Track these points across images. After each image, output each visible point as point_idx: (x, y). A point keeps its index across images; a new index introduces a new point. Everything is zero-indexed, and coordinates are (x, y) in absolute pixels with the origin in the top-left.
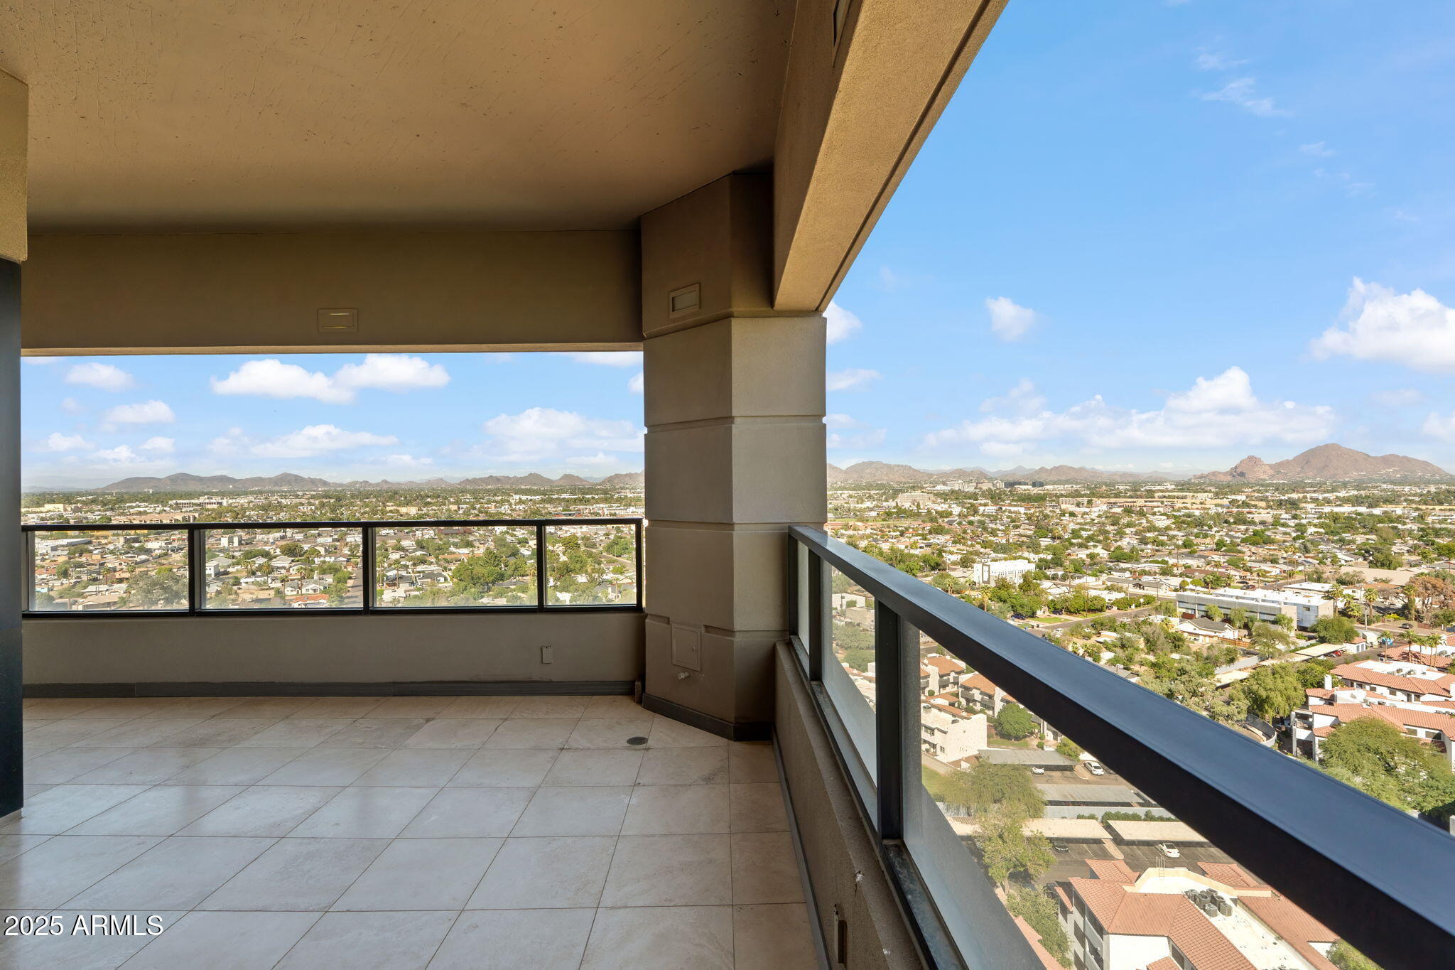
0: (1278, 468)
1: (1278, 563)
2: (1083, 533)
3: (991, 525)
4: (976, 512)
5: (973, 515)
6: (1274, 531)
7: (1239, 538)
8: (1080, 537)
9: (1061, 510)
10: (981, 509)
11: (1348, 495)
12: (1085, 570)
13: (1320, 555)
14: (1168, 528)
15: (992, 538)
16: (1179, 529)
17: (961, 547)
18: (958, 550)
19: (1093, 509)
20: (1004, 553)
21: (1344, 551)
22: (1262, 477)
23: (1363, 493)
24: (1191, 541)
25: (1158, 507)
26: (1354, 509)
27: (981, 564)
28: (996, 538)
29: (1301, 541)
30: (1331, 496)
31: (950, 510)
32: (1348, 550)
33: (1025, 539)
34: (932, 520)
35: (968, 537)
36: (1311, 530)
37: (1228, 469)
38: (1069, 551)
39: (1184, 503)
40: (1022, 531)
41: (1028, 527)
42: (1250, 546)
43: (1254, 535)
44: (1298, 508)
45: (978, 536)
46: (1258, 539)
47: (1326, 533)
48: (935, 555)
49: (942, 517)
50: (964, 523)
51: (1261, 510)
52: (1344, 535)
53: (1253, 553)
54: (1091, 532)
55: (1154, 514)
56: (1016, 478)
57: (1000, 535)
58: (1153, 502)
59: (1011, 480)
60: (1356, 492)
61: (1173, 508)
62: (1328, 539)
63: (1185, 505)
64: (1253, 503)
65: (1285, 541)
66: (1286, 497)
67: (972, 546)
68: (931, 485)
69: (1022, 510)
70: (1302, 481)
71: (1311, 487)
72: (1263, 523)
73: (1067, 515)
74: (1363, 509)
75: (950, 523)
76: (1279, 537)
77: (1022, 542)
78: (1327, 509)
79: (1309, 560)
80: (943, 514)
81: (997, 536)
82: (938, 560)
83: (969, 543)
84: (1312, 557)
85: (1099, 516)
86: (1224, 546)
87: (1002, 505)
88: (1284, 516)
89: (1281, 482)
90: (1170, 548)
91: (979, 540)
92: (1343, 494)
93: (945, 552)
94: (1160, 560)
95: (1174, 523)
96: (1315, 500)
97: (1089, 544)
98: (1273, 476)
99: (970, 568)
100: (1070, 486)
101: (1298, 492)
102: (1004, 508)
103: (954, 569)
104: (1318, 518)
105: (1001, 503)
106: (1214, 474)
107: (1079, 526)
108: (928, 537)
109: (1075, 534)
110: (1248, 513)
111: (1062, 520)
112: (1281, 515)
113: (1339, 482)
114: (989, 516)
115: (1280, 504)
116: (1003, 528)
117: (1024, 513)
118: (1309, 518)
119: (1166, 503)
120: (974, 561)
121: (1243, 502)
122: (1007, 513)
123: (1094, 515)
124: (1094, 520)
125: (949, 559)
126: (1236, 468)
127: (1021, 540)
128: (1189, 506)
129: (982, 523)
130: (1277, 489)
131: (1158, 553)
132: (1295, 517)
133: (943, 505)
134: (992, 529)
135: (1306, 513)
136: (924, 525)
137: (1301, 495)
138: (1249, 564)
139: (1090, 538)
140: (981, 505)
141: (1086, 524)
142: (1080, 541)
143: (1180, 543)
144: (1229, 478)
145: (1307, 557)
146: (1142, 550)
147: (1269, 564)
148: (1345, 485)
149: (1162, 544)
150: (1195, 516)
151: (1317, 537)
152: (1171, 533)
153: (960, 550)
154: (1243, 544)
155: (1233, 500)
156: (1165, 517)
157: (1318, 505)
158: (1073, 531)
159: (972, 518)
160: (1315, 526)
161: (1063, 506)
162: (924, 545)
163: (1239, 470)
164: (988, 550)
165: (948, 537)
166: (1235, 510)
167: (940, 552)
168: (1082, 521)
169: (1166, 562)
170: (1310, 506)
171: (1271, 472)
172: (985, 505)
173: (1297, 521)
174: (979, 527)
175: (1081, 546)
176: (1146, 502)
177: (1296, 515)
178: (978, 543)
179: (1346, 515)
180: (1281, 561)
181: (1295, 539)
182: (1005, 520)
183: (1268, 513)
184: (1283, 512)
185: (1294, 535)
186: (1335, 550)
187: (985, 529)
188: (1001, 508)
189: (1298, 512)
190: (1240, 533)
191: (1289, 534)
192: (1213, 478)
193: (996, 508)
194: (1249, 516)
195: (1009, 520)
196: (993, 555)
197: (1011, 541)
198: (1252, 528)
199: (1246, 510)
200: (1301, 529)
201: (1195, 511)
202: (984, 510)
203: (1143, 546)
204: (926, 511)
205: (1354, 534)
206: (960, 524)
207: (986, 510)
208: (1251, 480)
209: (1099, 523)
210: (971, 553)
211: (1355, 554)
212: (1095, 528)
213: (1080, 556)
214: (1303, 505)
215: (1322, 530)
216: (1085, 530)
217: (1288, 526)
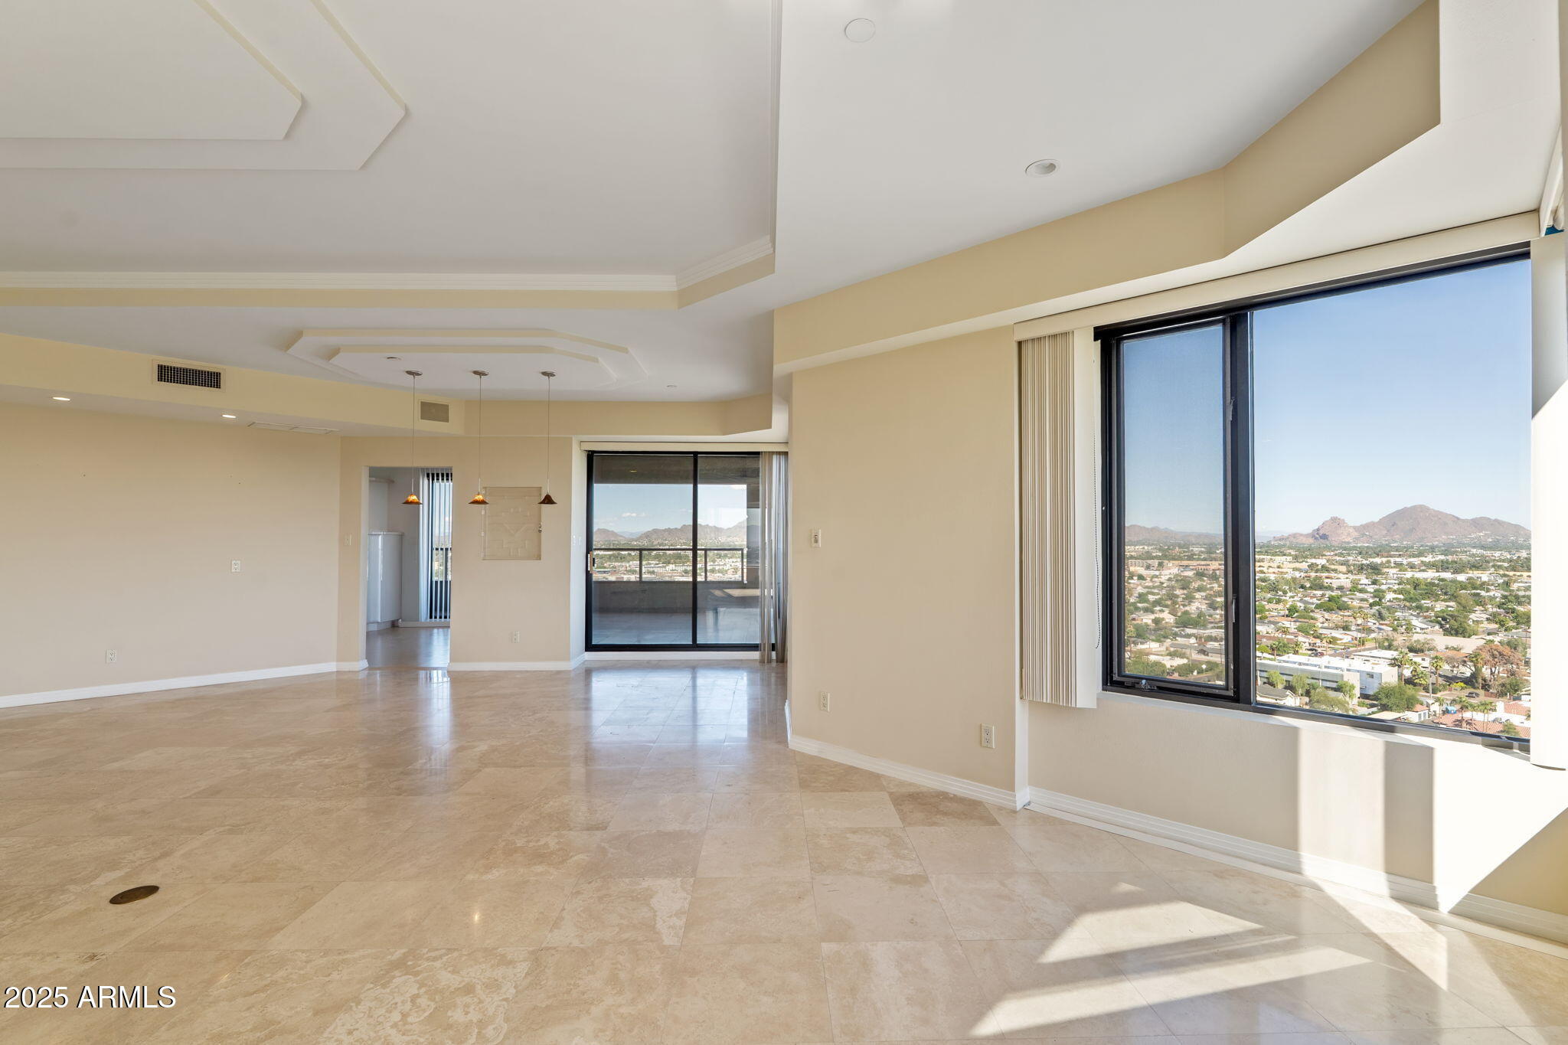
0: (1363, 530)
1: (1350, 630)
2: (1150, 597)
6: (1351, 596)
7: (1313, 604)
11: (1434, 559)
12: (1148, 636)
13: (1396, 622)
19: (1163, 572)
21: (1420, 619)
22: (1346, 540)
23: (1450, 558)
24: (1263, 606)
26: (1437, 574)
29: (1377, 607)
30: (1416, 561)
32: (1425, 617)
36: (1390, 596)
37: (1311, 531)
38: (1134, 615)
42: (1324, 612)
43: (1329, 601)
44: (1379, 573)
46: (1334, 605)
47: (1405, 600)
51: (1341, 575)
52: (1423, 602)
53: (1327, 620)
54: (1157, 597)
60: (1442, 557)
62: (1406, 606)
63: (1261, 568)
64: (1333, 567)
65: (1360, 607)
66: (1368, 562)
70: (1387, 545)
71: (1397, 551)
72: (1340, 588)
73: (1135, 578)
74: (1447, 575)
76: (1356, 603)
78: (1409, 575)
79: (1382, 627)
84: (1386, 624)
85: (1169, 580)
86: (1297, 612)
88: (1364, 581)
89: (1366, 545)
92: (1429, 559)
96: (1398, 565)
97: (1155, 608)
98: (1357, 539)
101: (1383, 556)
104: (1398, 585)
106: (1296, 536)
107: (1146, 590)
109: (1142, 597)
110: (1326, 577)
112: (1360, 580)
113: (1427, 546)
115: (1361, 568)
118: (1389, 584)
121: (1323, 566)
123: (1164, 579)
124: (1163, 583)
126: (1318, 529)
128: (1265, 570)
130: (1360, 553)
132: (1374, 582)
135: (1387, 578)
137: (1384, 560)
138: (1320, 631)
139: (1157, 603)
141: (1154, 587)
142: (1146, 605)
144: (1311, 541)
145: (1381, 624)
146: (1210, 616)
147: (1341, 631)
148: (1432, 550)
150: (1269, 580)
151: (1395, 604)
154: (1318, 610)
155: (1313, 564)
157: (1401, 570)
158: (1140, 595)
160: (1395, 592)
161: (1132, 569)
163: (1321, 532)
166: (1313, 575)
168: (1151, 584)
170: (1392, 571)
171: (1355, 534)
173: (1376, 587)
175: (1146, 610)
177: (1376, 580)
179: (1429, 580)
180: (1353, 628)
181: (1371, 605)
183: (1347, 578)
184: (1363, 577)
185: (1371, 601)
186: (1411, 617)
189: (1379, 578)
191: (1367, 600)
192: (1295, 540)
194: (1327, 580)
198: (1328, 593)
199: (1324, 575)
200: (1379, 595)
201: (1271, 575)
205: (1433, 601)
208: (1334, 543)
209: (1168, 586)
211: (1431, 621)
212: (1164, 592)
213: (1145, 621)
214: (1386, 570)
215: (1401, 597)
216: (1153, 594)
217: (1366, 592)
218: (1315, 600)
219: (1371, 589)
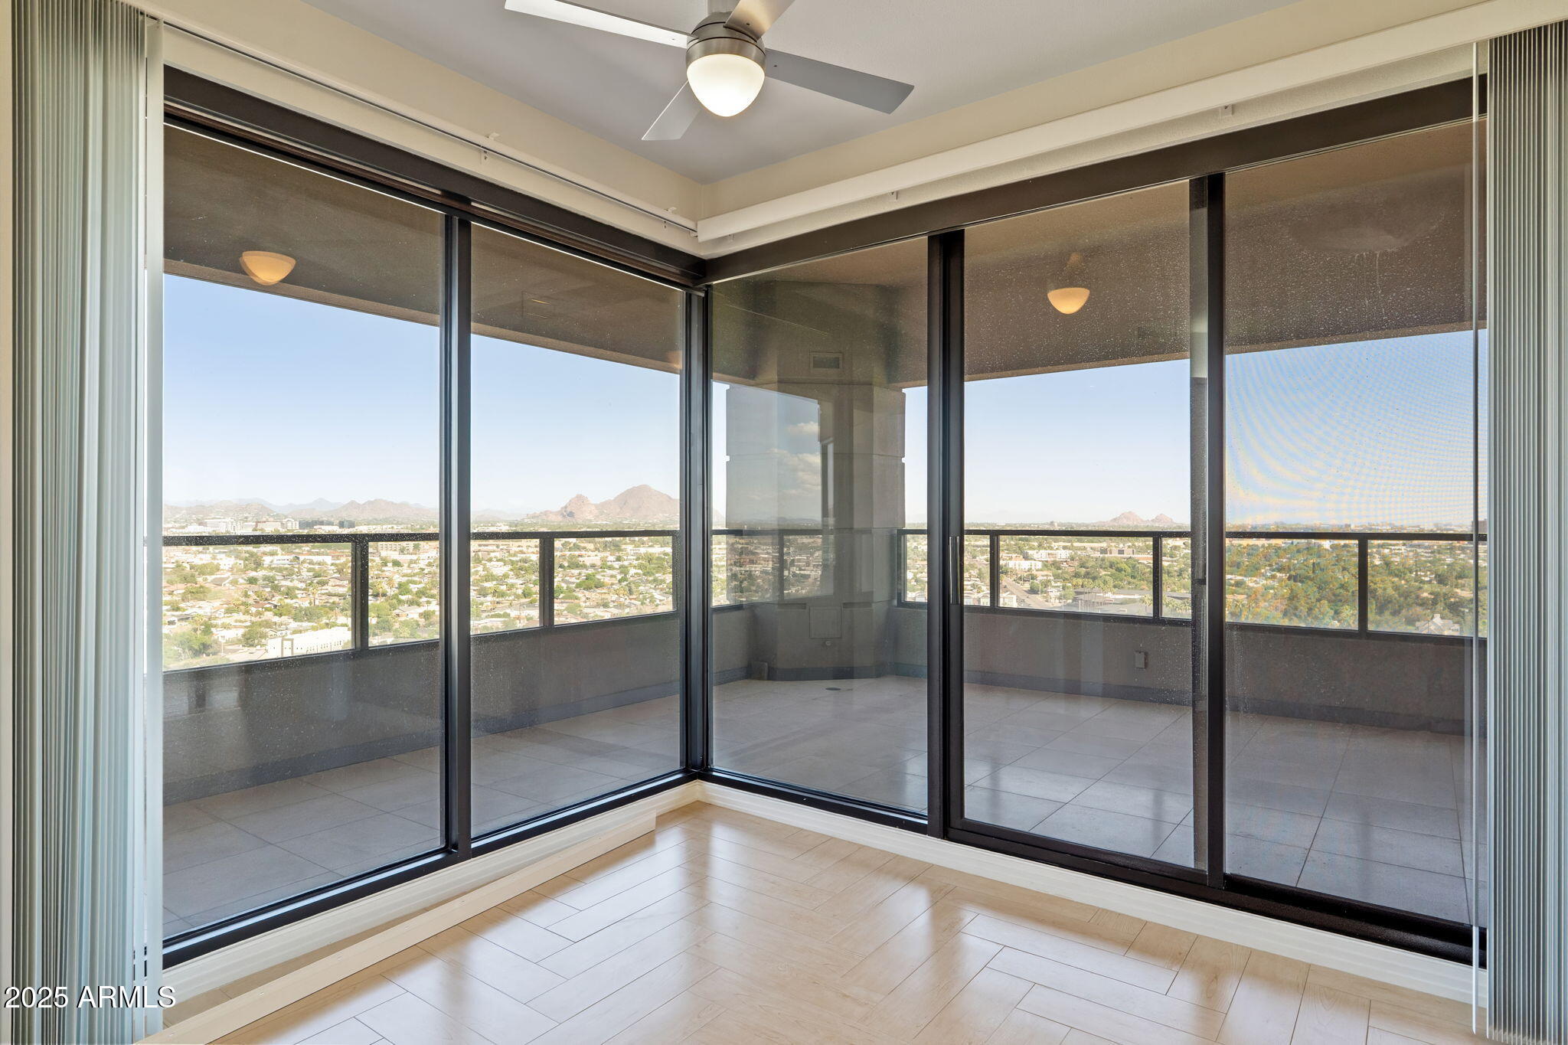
0: (602, 507)
1: (609, 607)
2: (412, 586)
3: (284, 583)
4: (258, 565)
5: (255, 570)
6: (603, 574)
7: (573, 583)
8: (408, 592)
9: (382, 559)
10: (267, 560)
12: (421, 634)
13: (641, 596)
14: (506, 576)
15: (288, 601)
16: (518, 576)
17: (241, 617)
18: (236, 621)
19: (422, 556)
20: (309, 620)
21: (658, 591)
22: (588, 518)
24: (530, 589)
25: (494, 551)
26: (663, 549)
27: (280, 639)
28: (294, 601)
29: (625, 583)
31: (215, 562)
32: (662, 590)
33: (336, 599)
34: (185, 579)
35: (251, 601)
36: (632, 571)
37: (559, 509)
38: (397, 611)
39: (519, 546)
40: (329, 588)
41: (338, 582)
42: (585, 592)
43: (587, 579)
44: (620, 550)
45: (266, 599)
46: (590, 583)
47: (644, 574)
48: (199, 632)
49: (202, 573)
50: (241, 581)
51: (590, 553)
52: (657, 575)
53: (587, 598)
54: (421, 586)
55: (490, 560)
56: (315, 516)
57: (299, 596)
58: (487, 545)
59: (309, 518)
61: (509, 552)
62: (647, 580)
63: (520, 549)
64: (583, 545)
65: (612, 584)
67: (259, 614)
68: (177, 525)
69: (328, 560)
70: (621, 522)
72: (593, 566)
73: (390, 565)
75: (218, 583)
76: (607, 580)
77: (334, 603)
78: (643, 550)
79: (633, 601)
80: (203, 570)
81: (297, 598)
82: (206, 639)
83: (253, 610)
84: (635, 599)
85: (430, 565)
86: (562, 592)
87: (299, 553)
88: (612, 558)
89: (604, 522)
90: (511, 598)
91: (268, 606)
93: (215, 626)
94: (502, 613)
95: (512, 570)
96: (632, 541)
97: (421, 600)
98: (598, 516)
99: (258, 647)
100: (390, 526)
102: (302, 558)
103: (235, 651)
104: (636, 560)
105: (297, 551)
106: (546, 513)
107: (406, 578)
108: (182, 605)
109: (403, 588)
110: (579, 556)
111: (384, 571)
112: (607, 557)
113: (650, 523)
114: (280, 570)
115: (606, 546)
116: (303, 585)
117: (332, 564)
118: (630, 560)
119: (501, 547)
120: (264, 636)
121: (574, 545)
122: (306, 565)
123: (422, 564)
124: (423, 570)
125: (223, 637)
126: (566, 507)
127: (331, 601)
128: (524, 549)
129: (269, 580)
131: (498, 606)
132: (619, 559)
133: (201, 556)
134: (289, 588)
135: (627, 555)
136: (172, 588)
138: (586, 611)
139: (421, 593)
140: (265, 554)
141: (415, 575)
142: (410, 597)
143: (520, 592)
144: (560, 518)
145: (631, 599)
146: (482, 604)
147: (602, 609)
149: (503, 595)
150: (531, 561)
151: (637, 578)
152: (510, 581)
153: (241, 621)
154: (578, 590)
155: (566, 542)
156: (502, 563)
157: (635, 546)
158: (400, 585)
159: (253, 574)
160: (635, 567)
161: (384, 554)
162: (176, 619)
163: (569, 510)
164: (284, 618)
165: (217, 603)
166: (568, 553)
167: (208, 629)
168: (409, 571)
169: (507, 615)
170: (629, 548)
171: (599, 512)
172: (272, 554)
173: (621, 563)
174: (266, 586)
175: (411, 603)
176: (480, 545)
177: (620, 557)
178: (267, 610)
179: (657, 555)
180: (611, 605)
181: (620, 581)
182: (305, 574)
183: (596, 556)
184: (607, 554)
185: (619, 577)
186: (652, 590)
187: (276, 588)
188: (298, 558)
189: (620, 554)
190: (574, 578)
191: (614, 576)
192: (544, 517)
193: (291, 557)
194: (580, 559)
195: (311, 574)
196: (294, 625)
197: (317, 603)
198: (584, 572)
199: (577, 553)
200: (624, 570)
201: (531, 555)
202: (272, 562)
203: (482, 599)
204: (173, 566)
205: (664, 574)
206: (234, 583)
207: (275, 562)
208: (580, 521)
209: (430, 573)
210: (260, 625)
211: (666, 593)
212: (426, 580)
213: (410, 616)
214: (623, 547)
215: (640, 571)
216: (415, 583)
217: (614, 569)
218: (573, 580)
219: (616, 565)
